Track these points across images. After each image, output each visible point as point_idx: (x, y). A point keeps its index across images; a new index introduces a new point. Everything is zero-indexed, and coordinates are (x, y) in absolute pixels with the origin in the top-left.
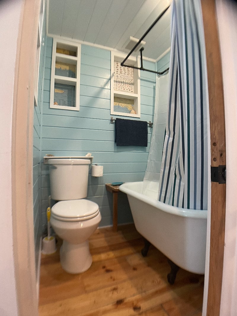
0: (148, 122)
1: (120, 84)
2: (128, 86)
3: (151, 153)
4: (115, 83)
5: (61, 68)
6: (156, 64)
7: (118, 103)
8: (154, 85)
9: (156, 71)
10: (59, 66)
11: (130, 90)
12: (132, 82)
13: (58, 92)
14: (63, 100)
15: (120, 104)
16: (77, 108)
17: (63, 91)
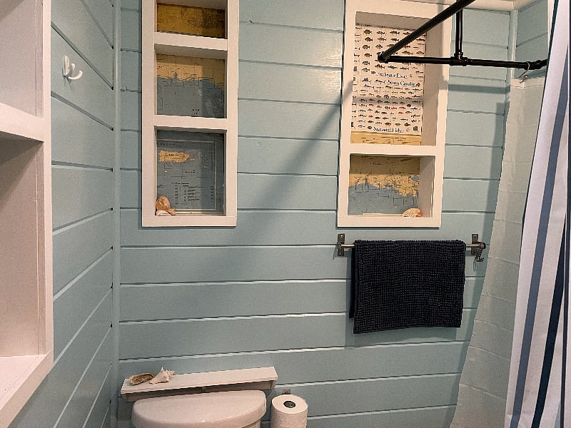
0: (468, 241)
1: (375, 108)
2: (401, 110)
3: (473, 359)
4: (358, 107)
5: (176, 75)
6: (515, 14)
7: (364, 176)
8: (501, 98)
9: (513, 59)
10: (170, 69)
11: (407, 125)
12: (419, 93)
13: (169, 159)
14: (185, 185)
15: (371, 178)
16: (231, 217)
17: (187, 156)
